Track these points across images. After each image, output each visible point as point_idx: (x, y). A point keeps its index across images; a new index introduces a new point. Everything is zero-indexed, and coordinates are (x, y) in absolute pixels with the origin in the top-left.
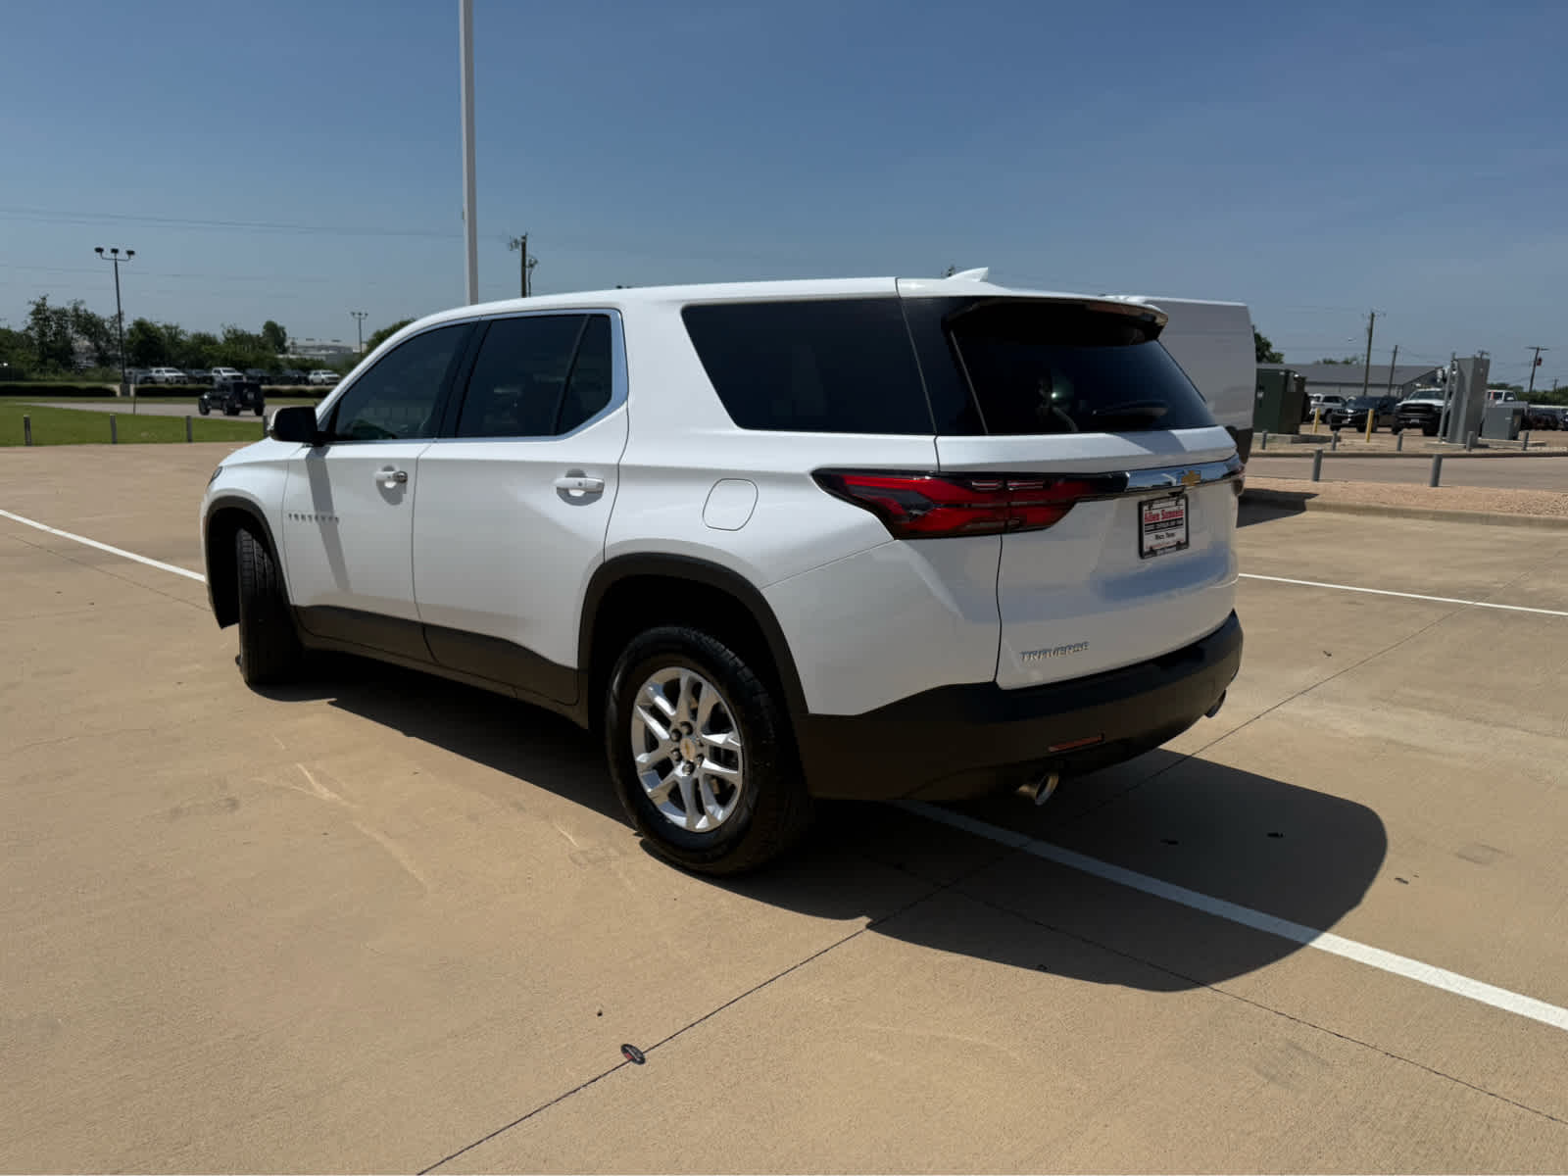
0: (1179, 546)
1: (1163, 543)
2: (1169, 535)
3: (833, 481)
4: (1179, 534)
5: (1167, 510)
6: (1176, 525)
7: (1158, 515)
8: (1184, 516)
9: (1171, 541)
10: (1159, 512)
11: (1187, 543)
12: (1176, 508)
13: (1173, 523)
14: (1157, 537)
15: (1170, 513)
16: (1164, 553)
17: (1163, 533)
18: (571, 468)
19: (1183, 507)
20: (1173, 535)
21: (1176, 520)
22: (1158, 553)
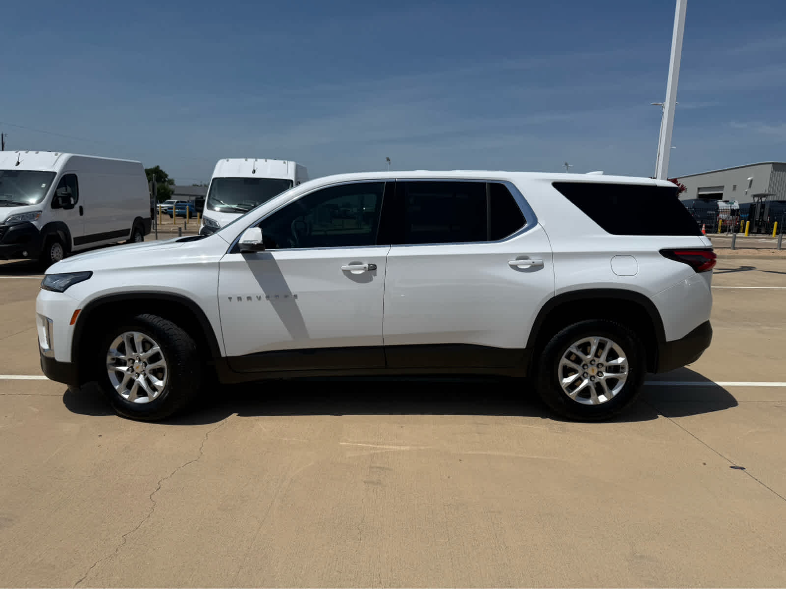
3: (667, 253)
18: (518, 256)
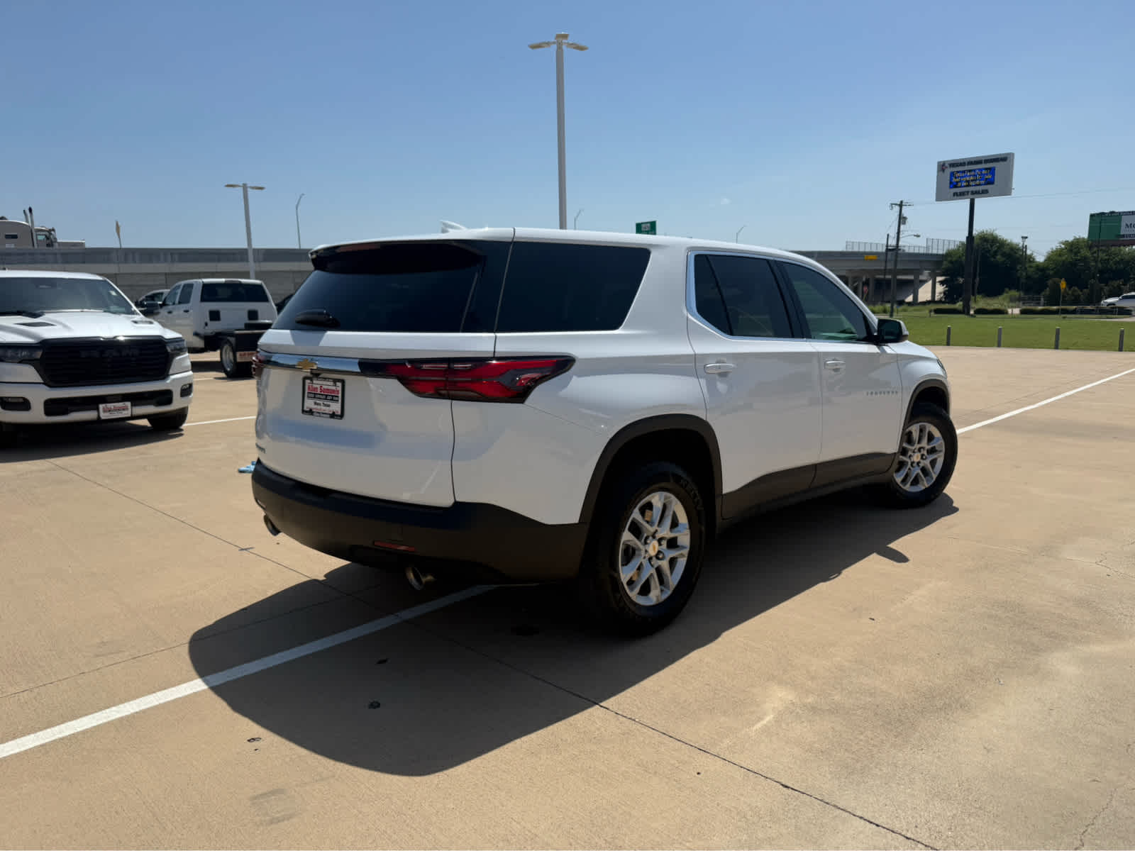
0: (333, 415)
1: (320, 409)
2: (325, 405)
4: (336, 407)
5: (326, 387)
6: (332, 400)
7: (317, 388)
8: (340, 395)
9: (327, 410)
10: (318, 386)
11: (342, 416)
12: (334, 388)
13: (329, 398)
14: (315, 403)
15: (328, 390)
16: (320, 416)
17: (321, 402)
19: (340, 389)
20: (329, 406)
21: (333, 396)
22: (315, 414)
